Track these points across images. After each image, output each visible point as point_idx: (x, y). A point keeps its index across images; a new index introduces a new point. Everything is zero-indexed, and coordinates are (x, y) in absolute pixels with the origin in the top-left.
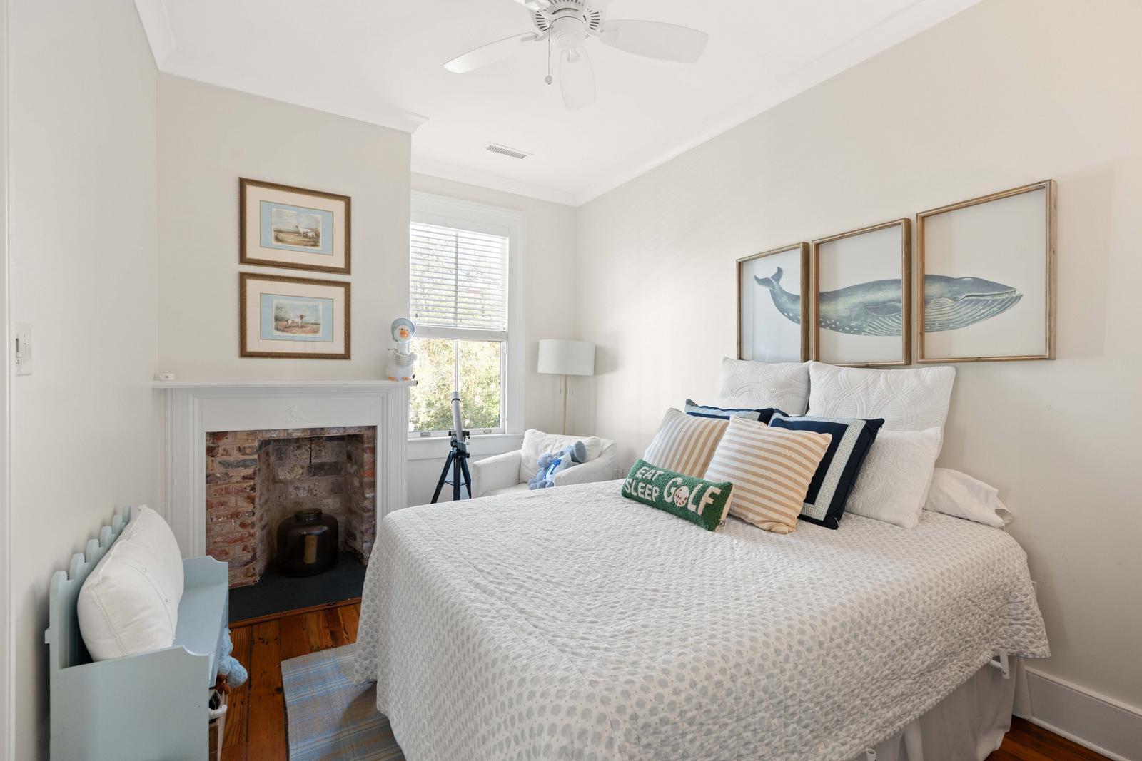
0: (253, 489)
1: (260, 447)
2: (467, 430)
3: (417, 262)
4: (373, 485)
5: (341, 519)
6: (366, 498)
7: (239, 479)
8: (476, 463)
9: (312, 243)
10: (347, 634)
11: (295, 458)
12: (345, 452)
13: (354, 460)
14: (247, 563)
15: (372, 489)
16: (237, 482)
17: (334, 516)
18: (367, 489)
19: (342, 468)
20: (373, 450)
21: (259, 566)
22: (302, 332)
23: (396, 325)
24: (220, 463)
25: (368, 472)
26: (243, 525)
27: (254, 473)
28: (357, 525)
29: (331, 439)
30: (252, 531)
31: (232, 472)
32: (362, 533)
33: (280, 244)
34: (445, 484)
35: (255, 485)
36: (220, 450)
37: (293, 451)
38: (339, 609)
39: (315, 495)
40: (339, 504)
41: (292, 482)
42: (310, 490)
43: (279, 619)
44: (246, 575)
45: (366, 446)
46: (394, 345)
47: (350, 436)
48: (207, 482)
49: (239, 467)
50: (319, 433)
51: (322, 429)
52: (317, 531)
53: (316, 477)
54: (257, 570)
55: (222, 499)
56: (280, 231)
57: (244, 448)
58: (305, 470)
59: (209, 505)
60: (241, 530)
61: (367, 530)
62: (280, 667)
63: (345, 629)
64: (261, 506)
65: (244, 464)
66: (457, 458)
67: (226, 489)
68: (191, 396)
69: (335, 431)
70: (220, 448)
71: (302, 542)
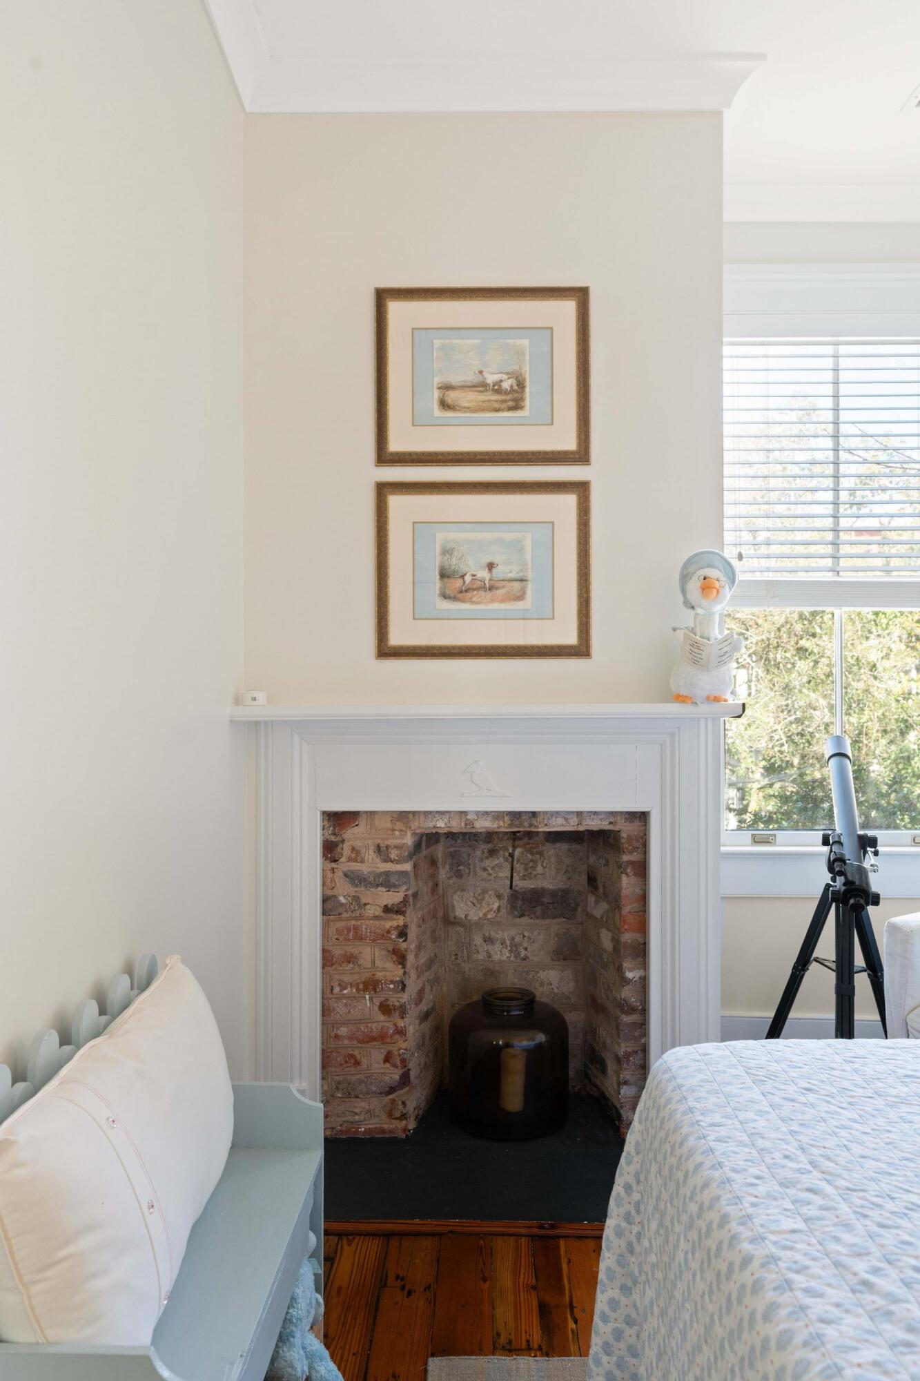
0: (403, 934)
1: (418, 847)
2: (870, 833)
3: (741, 483)
4: (641, 952)
5: (574, 1019)
6: (627, 981)
7: (379, 912)
8: (899, 920)
9: (511, 404)
10: (576, 1322)
11: (484, 874)
12: (584, 868)
13: (601, 890)
14: (392, 1090)
15: (640, 959)
16: (376, 918)
17: (561, 1011)
18: (630, 959)
19: (577, 905)
20: (642, 869)
21: (415, 1099)
22: (492, 601)
23: (691, 569)
24: (346, 875)
25: (631, 919)
26: (385, 1009)
27: (405, 901)
28: (608, 1041)
29: (556, 837)
30: (401, 1024)
31: (367, 895)
32: (618, 1060)
33: (450, 414)
34: (814, 966)
35: (405, 926)
36: (346, 850)
37: (482, 860)
38: (562, 1243)
39: (524, 959)
40: (572, 984)
41: (479, 925)
42: (514, 947)
43: (440, 1235)
44: (390, 1115)
45: (626, 858)
46: (687, 619)
47: (592, 834)
48: (324, 913)
49: (377, 886)
50: (526, 824)
51: (534, 814)
52: (524, 1042)
53: (525, 920)
54: (411, 1106)
55: (351, 949)
56: (447, 387)
57: (387, 847)
58: (504, 902)
59: (327, 960)
60: (382, 1017)
61: (627, 1055)
62: (426, 1371)
63: (572, 1307)
64: (420, 972)
65: (386, 881)
66: (845, 903)
67: (356, 928)
68: (296, 737)
69: (560, 821)
70: (345, 845)
71: (493, 1062)
